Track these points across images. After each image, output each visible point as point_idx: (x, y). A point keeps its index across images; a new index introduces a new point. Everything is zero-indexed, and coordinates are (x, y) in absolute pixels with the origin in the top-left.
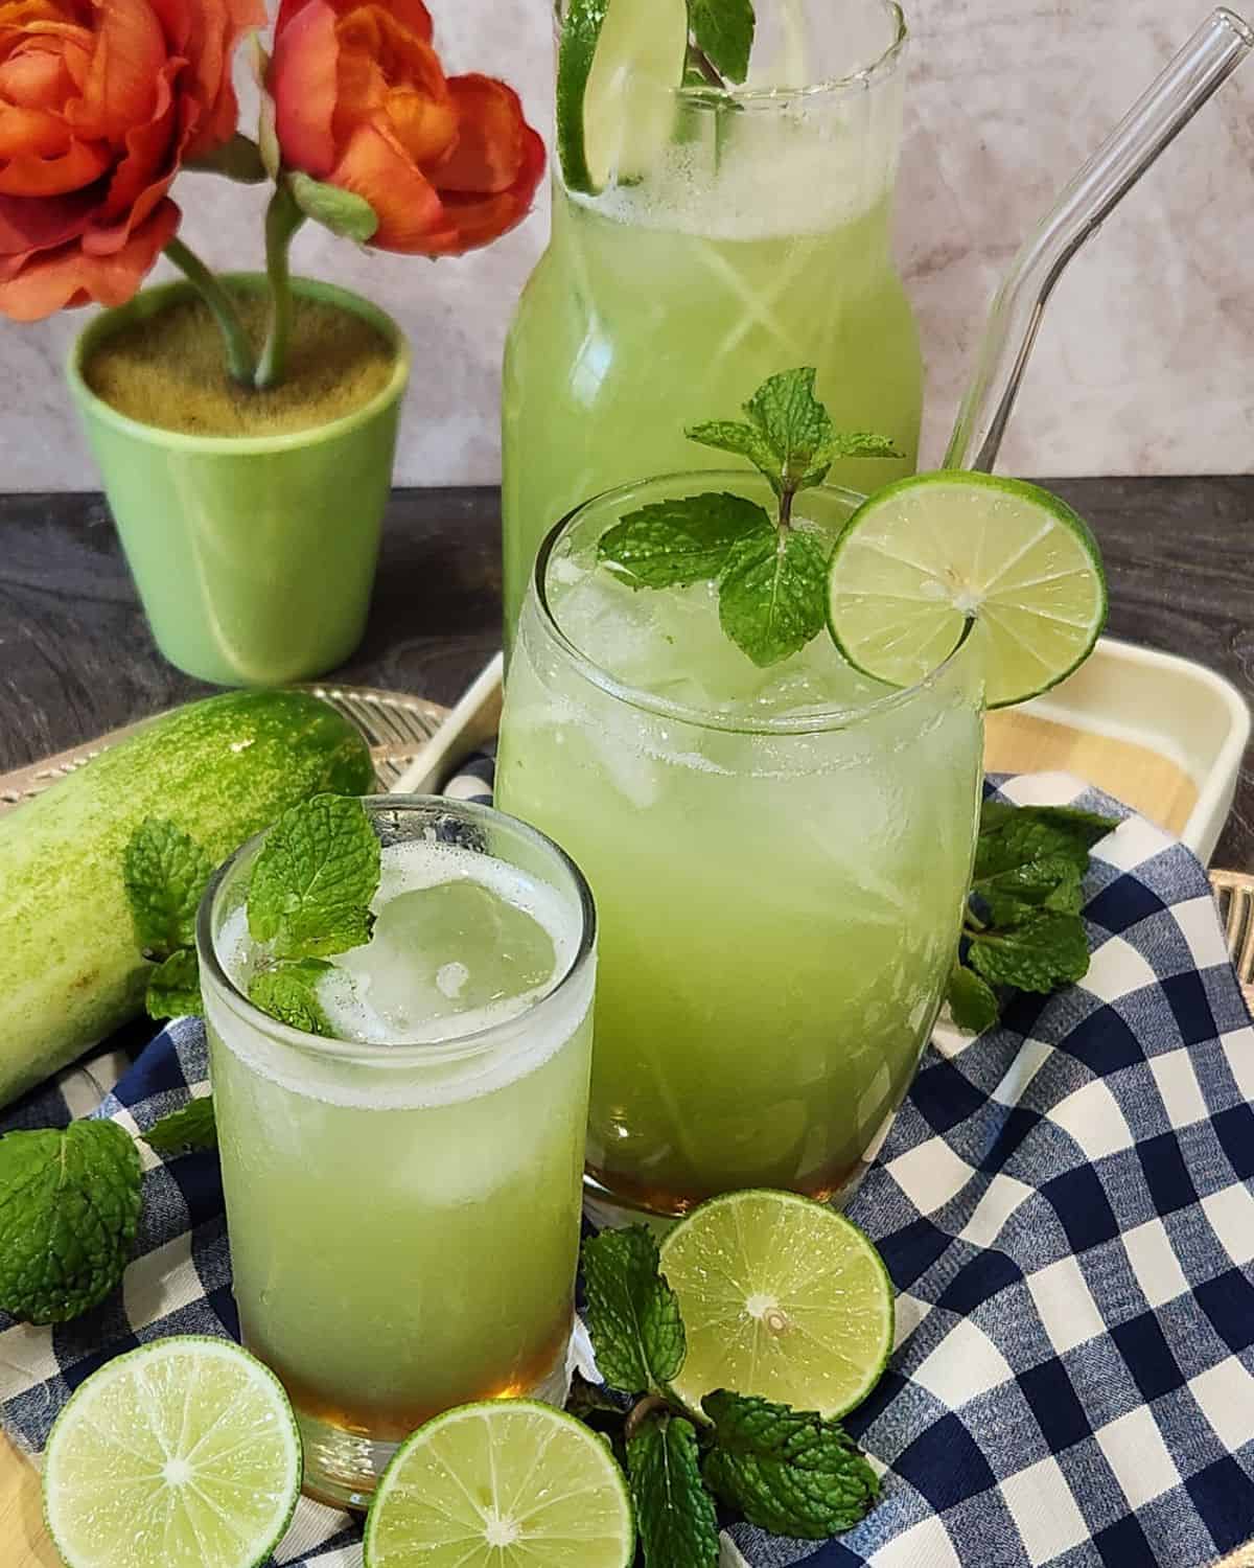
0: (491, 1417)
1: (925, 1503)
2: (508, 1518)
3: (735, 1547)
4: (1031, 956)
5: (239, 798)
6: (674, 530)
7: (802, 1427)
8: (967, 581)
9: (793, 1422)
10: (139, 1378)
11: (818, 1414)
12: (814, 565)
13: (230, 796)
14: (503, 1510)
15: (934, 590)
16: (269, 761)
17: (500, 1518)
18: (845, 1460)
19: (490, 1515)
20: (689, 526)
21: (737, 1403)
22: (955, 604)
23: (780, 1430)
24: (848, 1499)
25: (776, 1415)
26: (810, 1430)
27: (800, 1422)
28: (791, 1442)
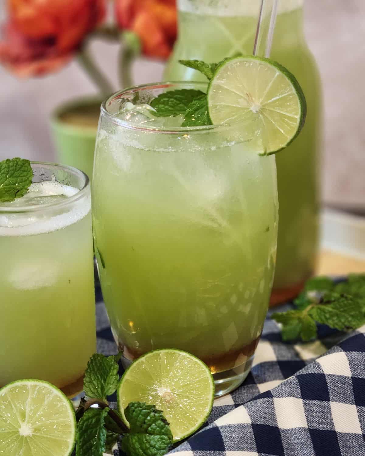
0: (31, 386)
2: (30, 426)
4: (337, 315)
6: (178, 102)
8: (253, 99)
9: (146, 410)
15: (243, 103)
17: (27, 425)
18: (163, 427)
20: (183, 101)
22: (251, 109)
23: (143, 415)
24: (163, 446)
25: (141, 408)
26: (152, 414)
27: (148, 411)
28: (146, 421)
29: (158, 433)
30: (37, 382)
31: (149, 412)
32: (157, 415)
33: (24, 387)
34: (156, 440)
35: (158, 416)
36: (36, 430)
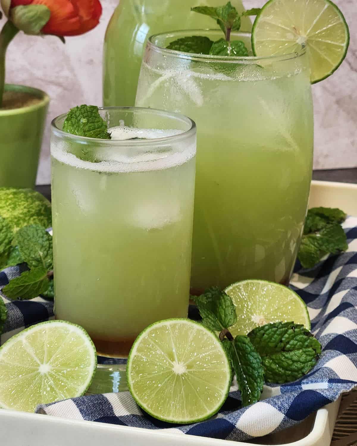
0: (171, 325)
1: (339, 352)
2: (182, 363)
3: (267, 386)
5: (14, 209)
7: (287, 331)
8: (300, 32)
9: (284, 329)
10: (24, 341)
11: (293, 322)
12: (242, 50)
13: (11, 208)
14: (179, 360)
15: (289, 37)
16: (23, 199)
17: (179, 363)
18: (306, 340)
19: (175, 364)
21: (260, 331)
22: (297, 41)
23: (279, 335)
24: (309, 358)
25: (276, 329)
26: (290, 331)
27: (286, 328)
28: (283, 339)
29: (301, 347)
30: (176, 320)
31: (287, 330)
32: (296, 330)
33: (164, 328)
34: (299, 355)
35: (299, 331)
36: (189, 367)
